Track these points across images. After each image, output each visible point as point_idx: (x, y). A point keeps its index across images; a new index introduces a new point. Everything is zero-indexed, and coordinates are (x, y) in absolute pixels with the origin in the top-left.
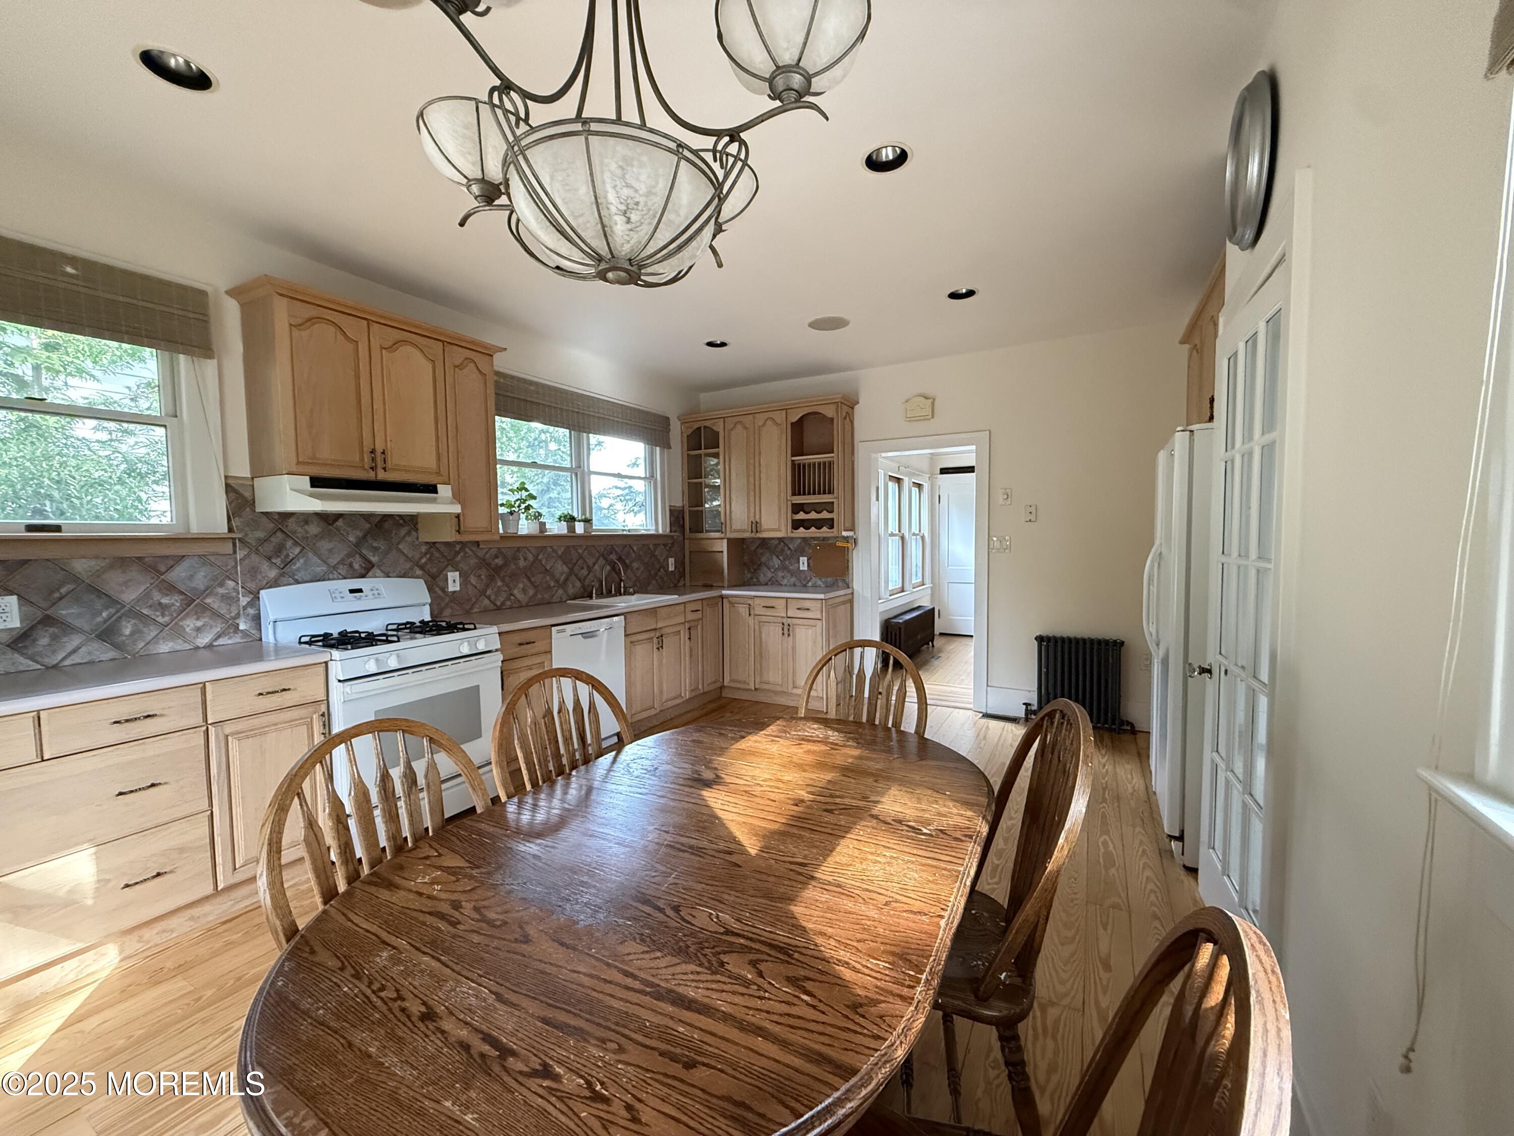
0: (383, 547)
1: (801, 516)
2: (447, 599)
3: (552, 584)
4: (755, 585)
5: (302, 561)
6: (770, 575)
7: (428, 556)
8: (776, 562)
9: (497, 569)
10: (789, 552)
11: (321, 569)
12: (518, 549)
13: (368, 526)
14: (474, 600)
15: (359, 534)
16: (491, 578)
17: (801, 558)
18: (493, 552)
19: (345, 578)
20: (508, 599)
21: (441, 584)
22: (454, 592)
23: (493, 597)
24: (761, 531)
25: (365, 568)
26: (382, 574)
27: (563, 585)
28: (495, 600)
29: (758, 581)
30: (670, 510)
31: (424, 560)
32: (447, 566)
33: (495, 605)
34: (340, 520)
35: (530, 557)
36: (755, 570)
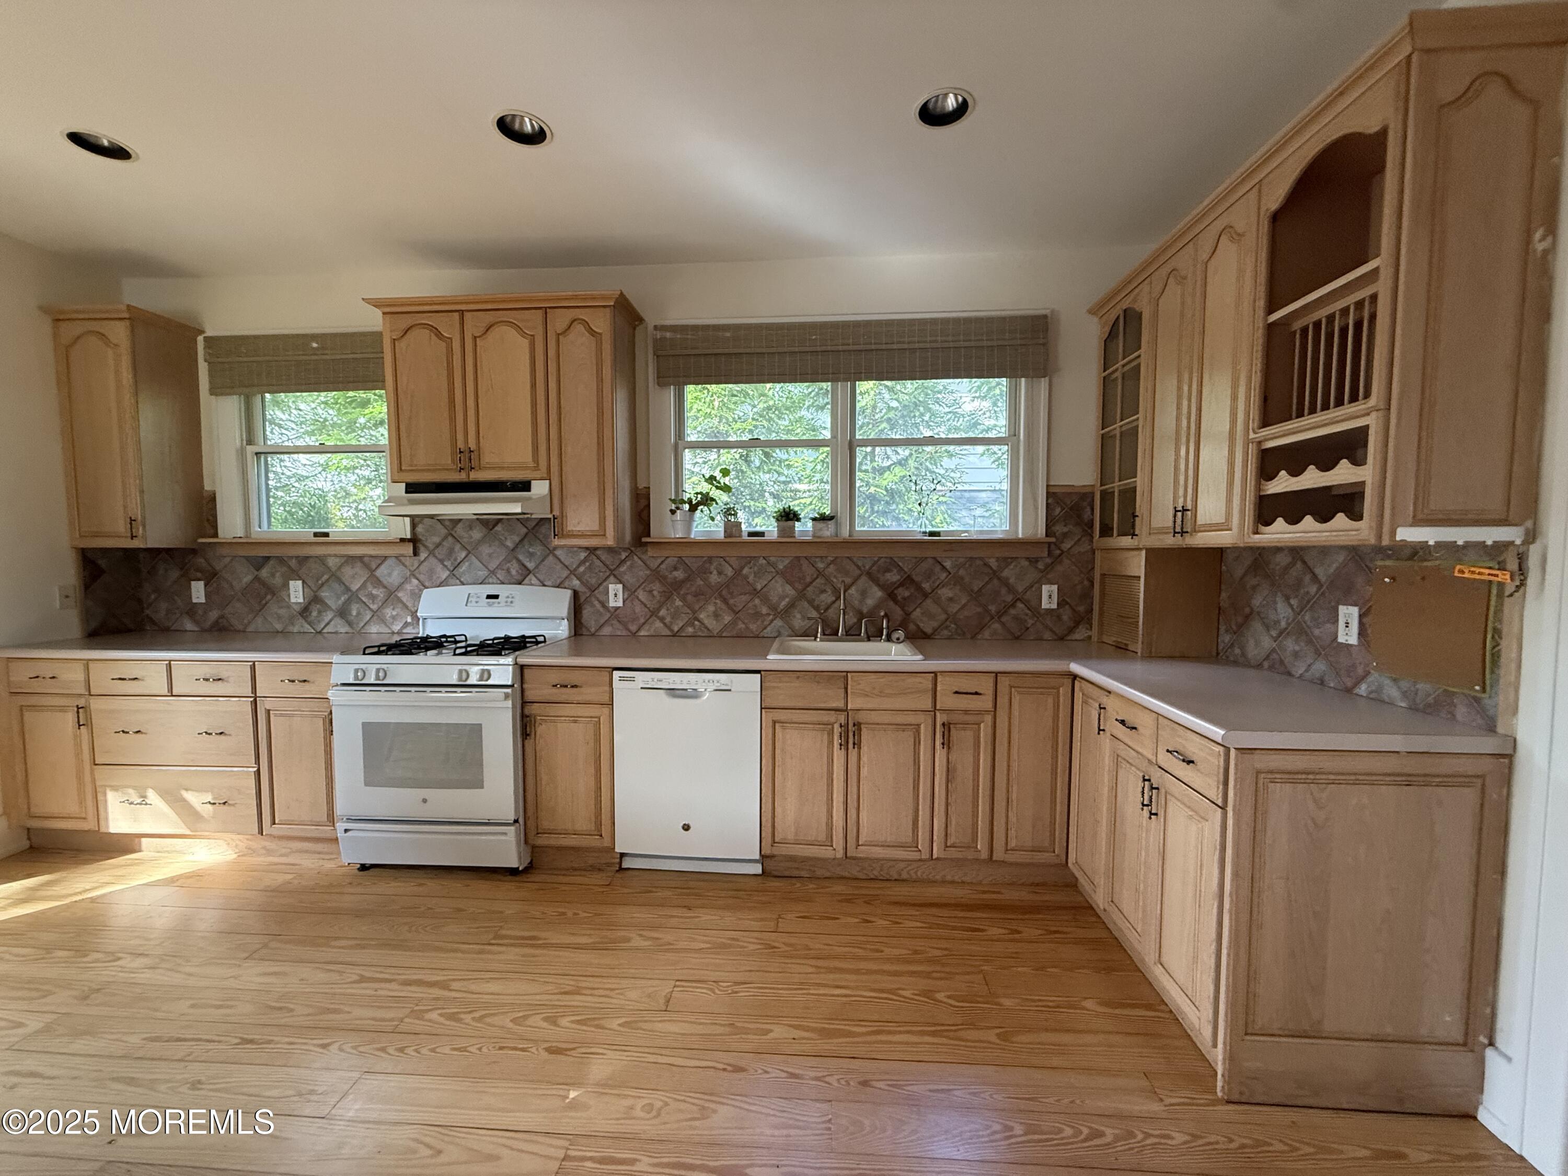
0: (539, 553)
1: (1283, 483)
2: (608, 615)
3: (764, 610)
4: (1236, 663)
5: (467, 564)
6: (1267, 643)
7: (587, 564)
8: (1283, 612)
9: (677, 586)
10: (1313, 589)
11: (483, 573)
12: (710, 559)
13: (525, 530)
14: (642, 621)
15: (517, 539)
16: (667, 597)
17: (1342, 609)
18: (671, 561)
19: (503, 583)
20: (690, 623)
21: (602, 598)
22: (617, 608)
23: (668, 620)
24: (1195, 531)
25: (521, 575)
26: (537, 582)
27: (785, 614)
28: (671, 623)
29: (1243, 655)
30: (1049, 494)
31: (582, 569)
32: (608, 577)
33: (672, 630)
34: (500, 525)
35: (729, 572)
36: (1240, 626)
